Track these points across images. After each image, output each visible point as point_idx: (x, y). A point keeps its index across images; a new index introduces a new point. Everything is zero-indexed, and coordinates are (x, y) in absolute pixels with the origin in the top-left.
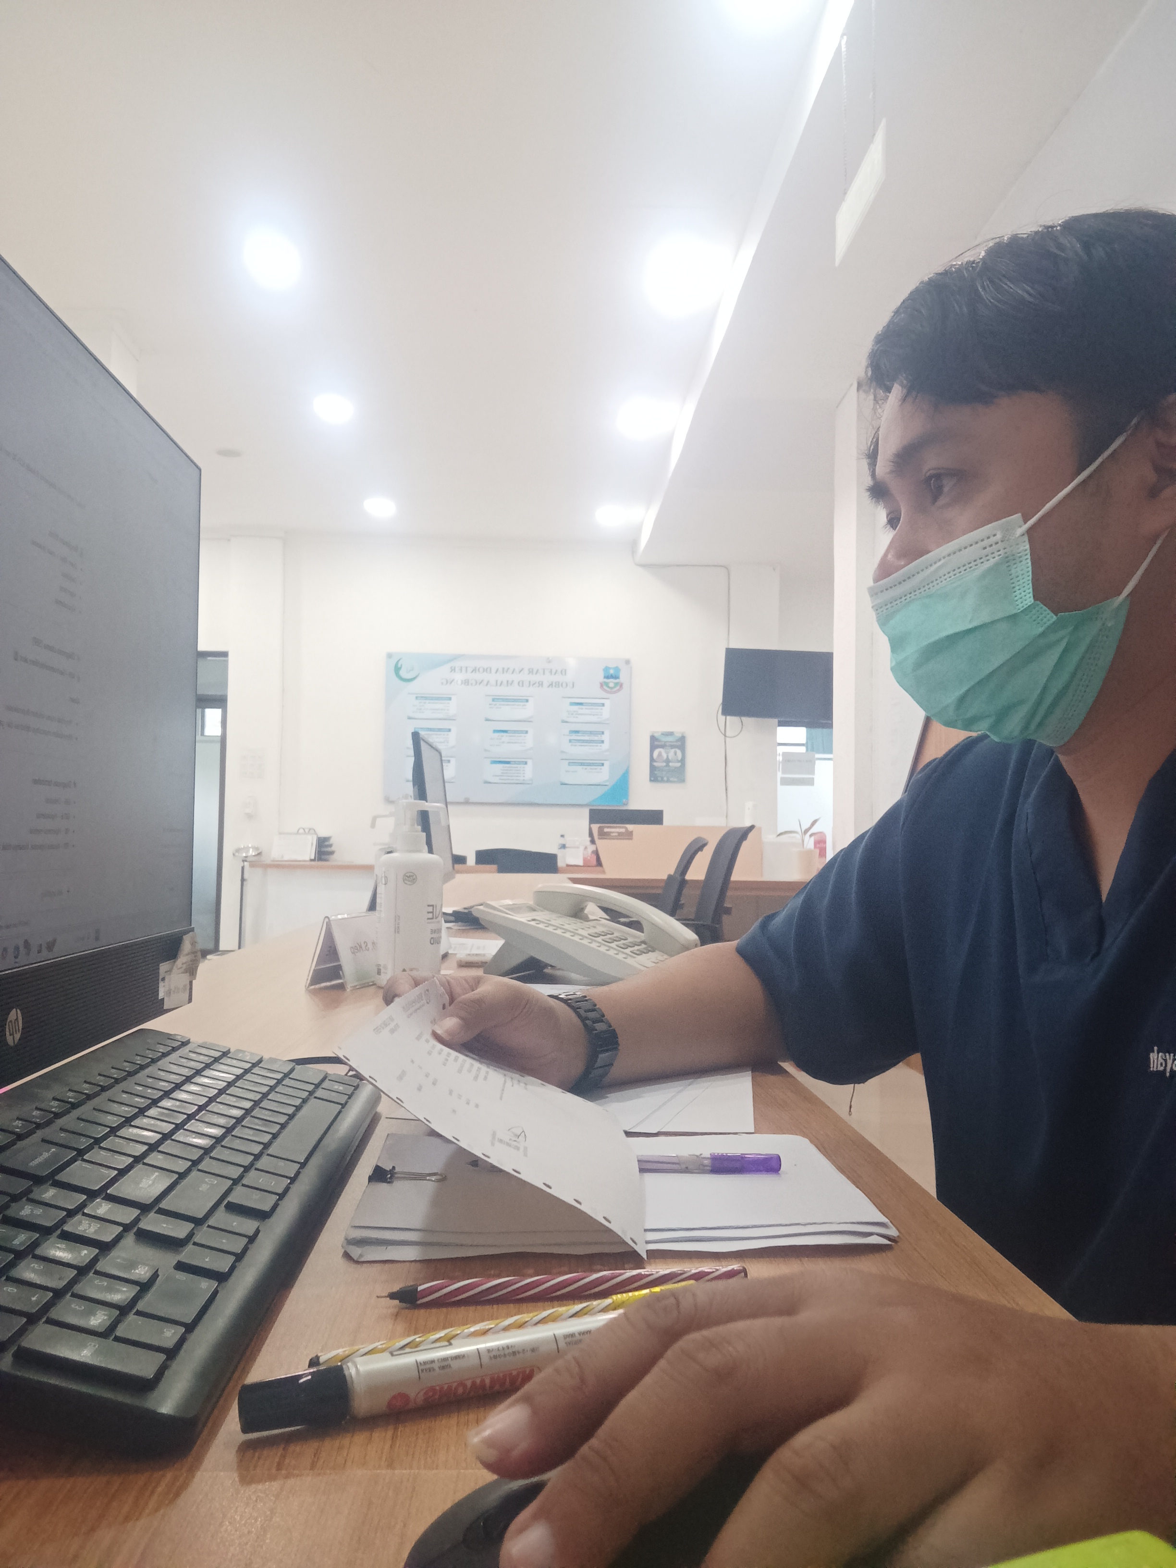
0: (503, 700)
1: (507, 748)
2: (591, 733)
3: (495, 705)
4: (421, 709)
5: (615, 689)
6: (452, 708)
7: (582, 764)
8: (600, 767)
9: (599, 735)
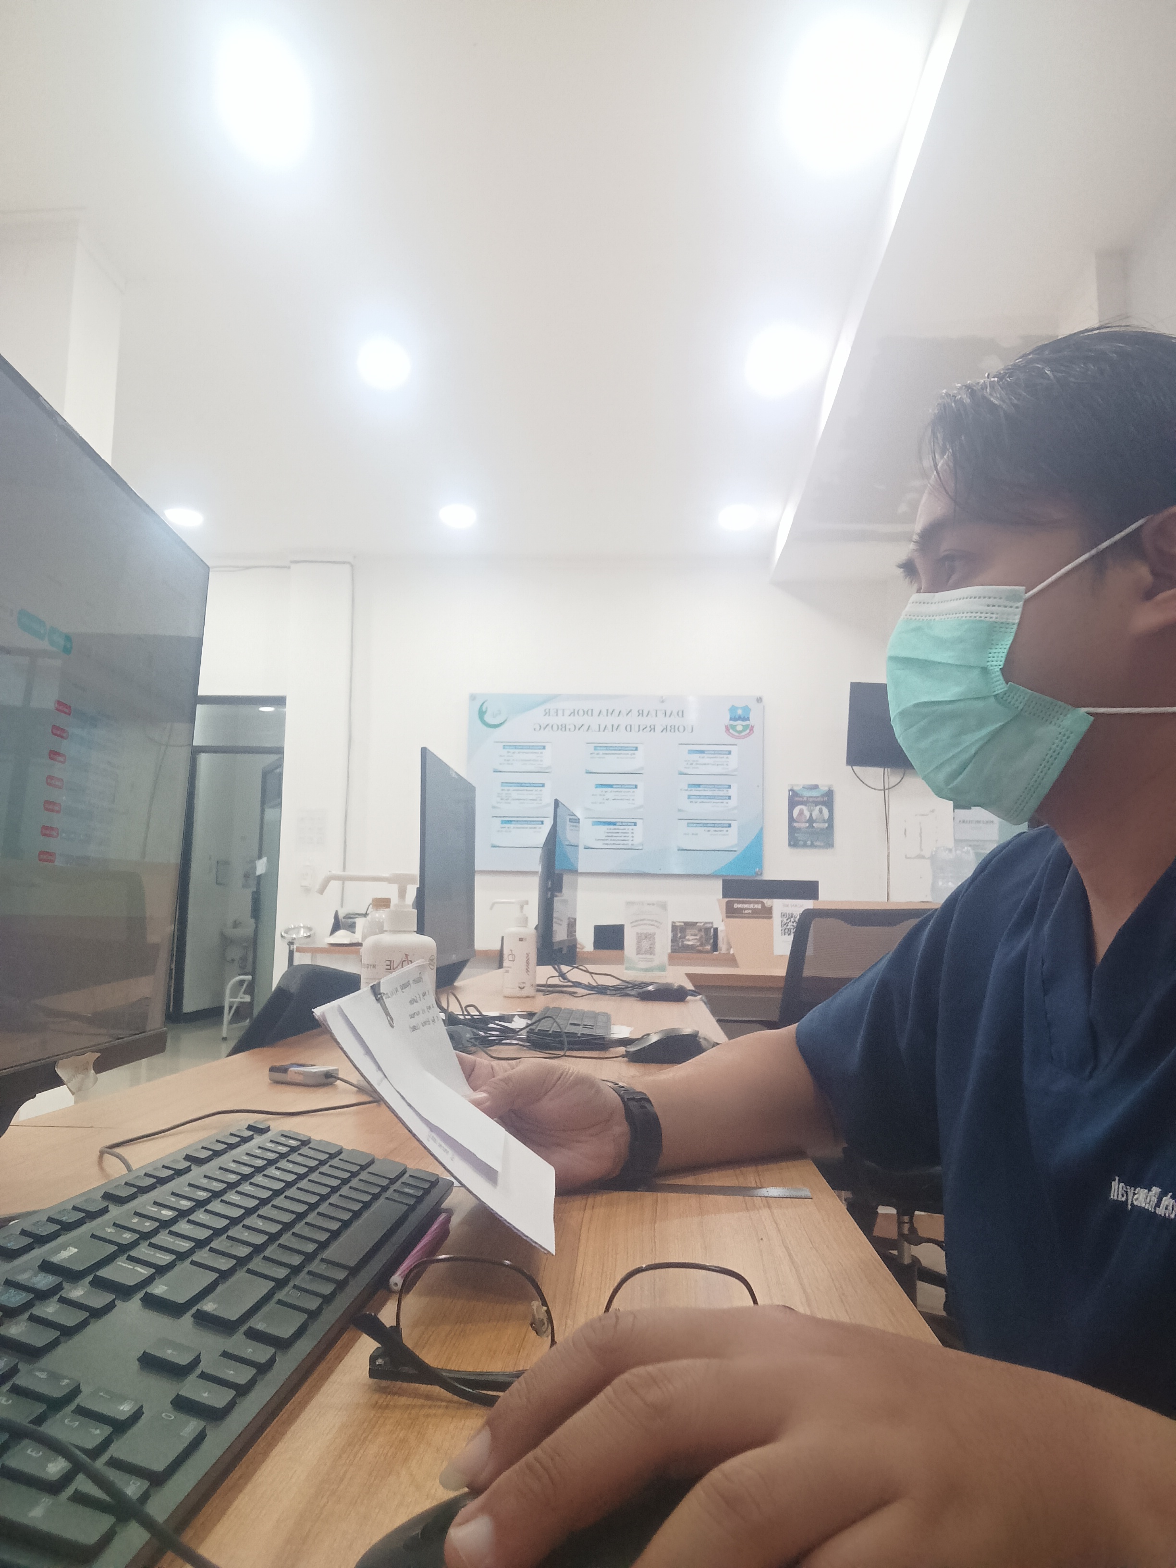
0: (607, 748)
1: (612, 806)
2: (715, 787)
3: (598, 754)
4: (508, 760)
5: (743, 734)
6: (546, 758)
7: (705, 825)
8: (725, 829)
9: (725, 790)
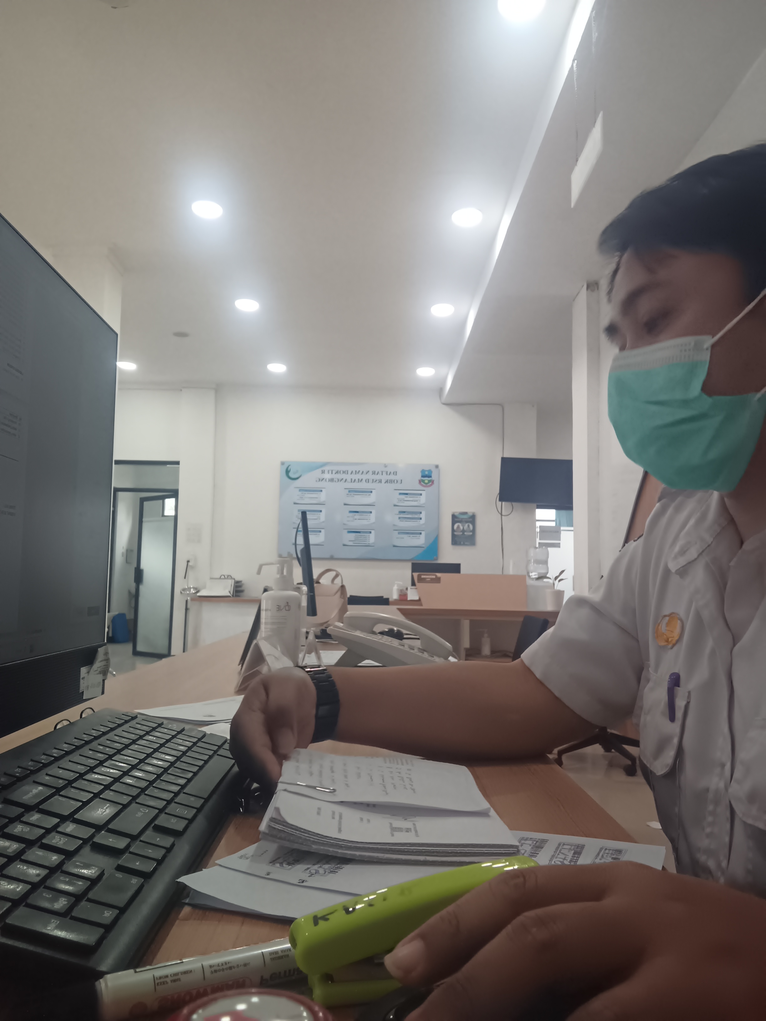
0: (356, 491)
1: (358, 523)
4: (302, 498)
5: (428, 485)
6: (323, 497)
7: (408, 533)
8: (418, 535)
9: (418, 514)
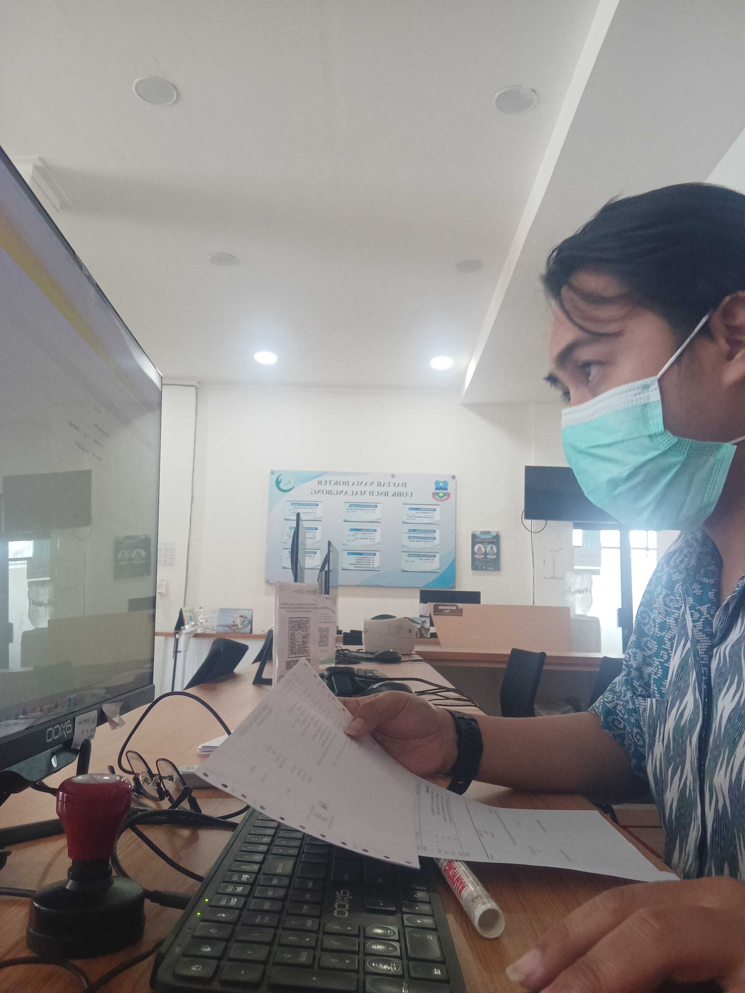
0: (357, 506)
2: (425, 531)
3: (352, 509)
5: (443, 498)
6: (319, 512)
7: (419, 556)
8: (432, 558)
9: (432, 533)
